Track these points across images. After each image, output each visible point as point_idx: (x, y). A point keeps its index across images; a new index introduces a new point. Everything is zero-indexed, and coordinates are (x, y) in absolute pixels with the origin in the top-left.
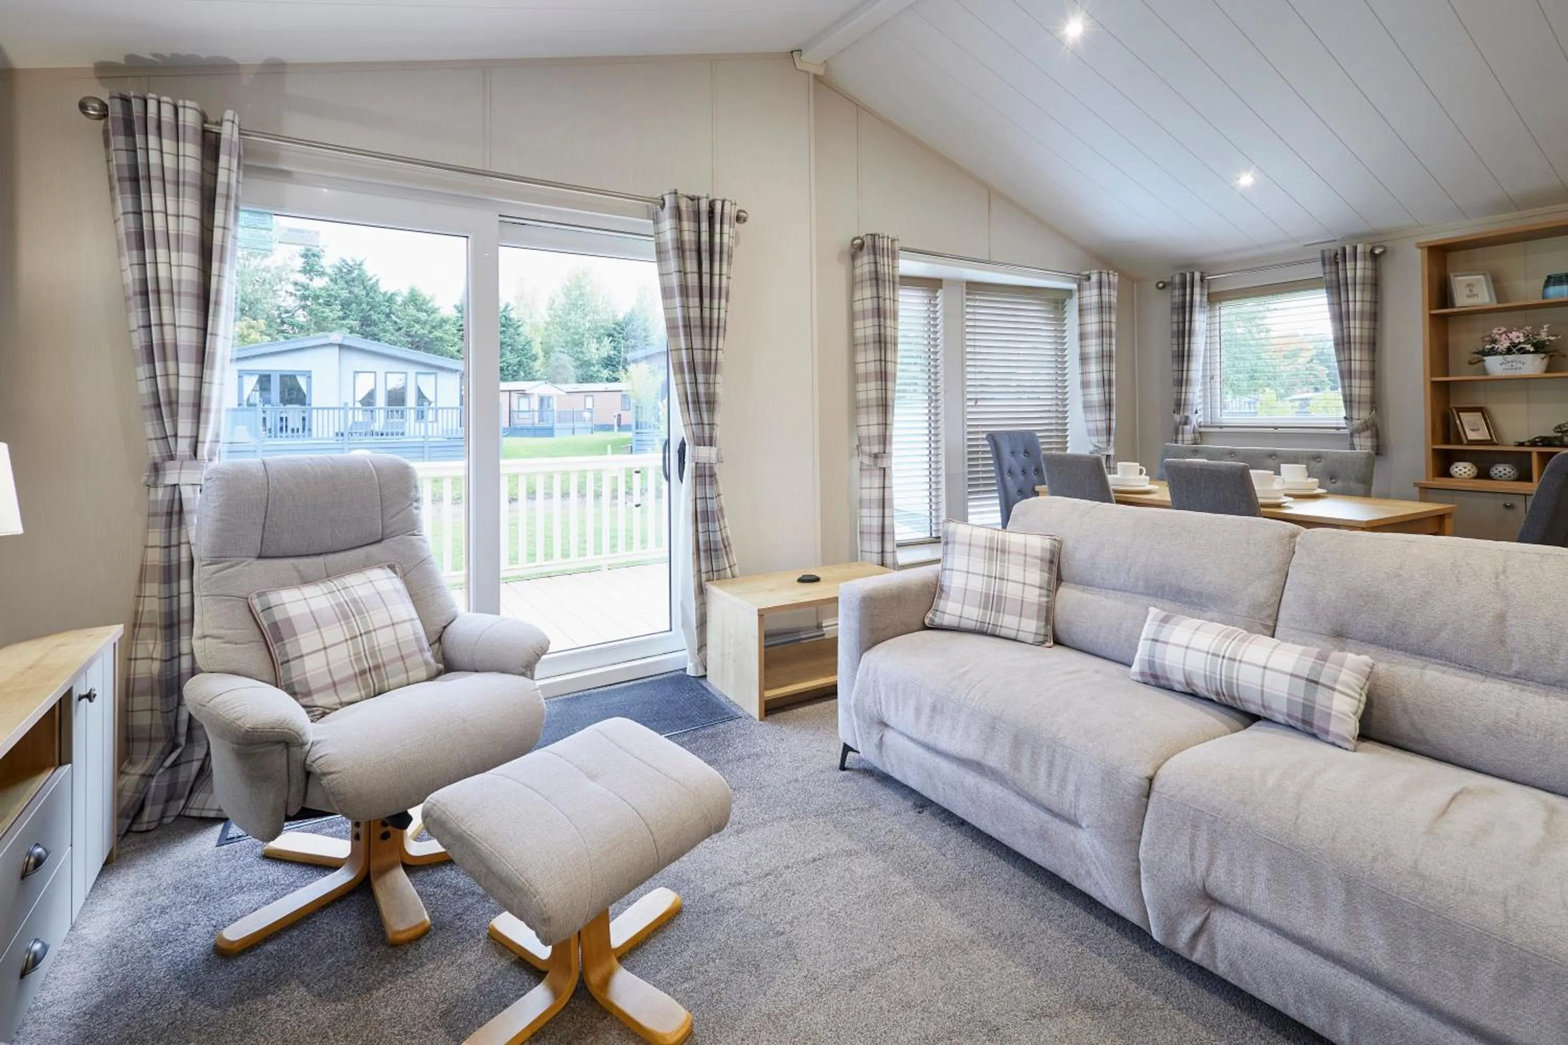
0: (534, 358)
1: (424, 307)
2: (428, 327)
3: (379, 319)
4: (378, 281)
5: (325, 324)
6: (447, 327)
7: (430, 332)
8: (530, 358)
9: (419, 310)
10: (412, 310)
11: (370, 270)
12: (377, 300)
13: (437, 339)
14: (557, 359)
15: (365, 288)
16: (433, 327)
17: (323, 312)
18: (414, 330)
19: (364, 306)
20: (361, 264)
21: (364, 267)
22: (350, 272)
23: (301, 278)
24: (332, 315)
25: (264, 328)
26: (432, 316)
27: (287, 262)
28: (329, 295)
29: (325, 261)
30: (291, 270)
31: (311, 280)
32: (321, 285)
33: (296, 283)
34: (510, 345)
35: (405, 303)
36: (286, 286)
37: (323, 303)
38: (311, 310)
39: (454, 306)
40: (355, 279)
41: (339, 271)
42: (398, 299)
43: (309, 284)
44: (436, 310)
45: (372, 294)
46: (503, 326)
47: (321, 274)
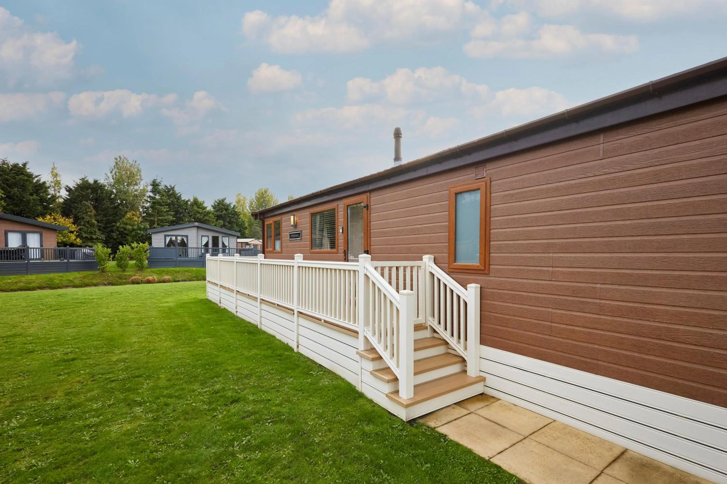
0: (246, 228)
1: (201, 207)
2: (202, 215)
3: (182, 211)
4: (180, 195)
6: (211, 215)
8: (244, 228)
9: (198, 208)
10: (195, 208)
11: (178, 190)
12: (181, 203)
13: (206, 220)
14: (255, 229)
15: (176, 198)
16: (205, 215)
17: (161, 209)
18: (197, 216)
19: (176, 206)
20: (173, 188)
21: (176, 189)
22: (169, 191)
23: (151, 194)
24: (165, 210)
25: (139, 215)
26: (204, 211)
27: (145, 187)
28: (163, 202)
29: (160, 187)
30: (147, 191)
31: (155, 195)
32: (160, 197)
33: (150, 197)
34: (236, 223)
35: (192, 205)
36: (146, 198)
37: (161, 205)
38: (157, 208)
39: (212, 206)
40: (171, 194)
41: (165, 191)
42: (189, 203)
43: (154, 197)
44: (205, 208)
45: (179, 201)
46: (233, 215)
47: (159, 193)
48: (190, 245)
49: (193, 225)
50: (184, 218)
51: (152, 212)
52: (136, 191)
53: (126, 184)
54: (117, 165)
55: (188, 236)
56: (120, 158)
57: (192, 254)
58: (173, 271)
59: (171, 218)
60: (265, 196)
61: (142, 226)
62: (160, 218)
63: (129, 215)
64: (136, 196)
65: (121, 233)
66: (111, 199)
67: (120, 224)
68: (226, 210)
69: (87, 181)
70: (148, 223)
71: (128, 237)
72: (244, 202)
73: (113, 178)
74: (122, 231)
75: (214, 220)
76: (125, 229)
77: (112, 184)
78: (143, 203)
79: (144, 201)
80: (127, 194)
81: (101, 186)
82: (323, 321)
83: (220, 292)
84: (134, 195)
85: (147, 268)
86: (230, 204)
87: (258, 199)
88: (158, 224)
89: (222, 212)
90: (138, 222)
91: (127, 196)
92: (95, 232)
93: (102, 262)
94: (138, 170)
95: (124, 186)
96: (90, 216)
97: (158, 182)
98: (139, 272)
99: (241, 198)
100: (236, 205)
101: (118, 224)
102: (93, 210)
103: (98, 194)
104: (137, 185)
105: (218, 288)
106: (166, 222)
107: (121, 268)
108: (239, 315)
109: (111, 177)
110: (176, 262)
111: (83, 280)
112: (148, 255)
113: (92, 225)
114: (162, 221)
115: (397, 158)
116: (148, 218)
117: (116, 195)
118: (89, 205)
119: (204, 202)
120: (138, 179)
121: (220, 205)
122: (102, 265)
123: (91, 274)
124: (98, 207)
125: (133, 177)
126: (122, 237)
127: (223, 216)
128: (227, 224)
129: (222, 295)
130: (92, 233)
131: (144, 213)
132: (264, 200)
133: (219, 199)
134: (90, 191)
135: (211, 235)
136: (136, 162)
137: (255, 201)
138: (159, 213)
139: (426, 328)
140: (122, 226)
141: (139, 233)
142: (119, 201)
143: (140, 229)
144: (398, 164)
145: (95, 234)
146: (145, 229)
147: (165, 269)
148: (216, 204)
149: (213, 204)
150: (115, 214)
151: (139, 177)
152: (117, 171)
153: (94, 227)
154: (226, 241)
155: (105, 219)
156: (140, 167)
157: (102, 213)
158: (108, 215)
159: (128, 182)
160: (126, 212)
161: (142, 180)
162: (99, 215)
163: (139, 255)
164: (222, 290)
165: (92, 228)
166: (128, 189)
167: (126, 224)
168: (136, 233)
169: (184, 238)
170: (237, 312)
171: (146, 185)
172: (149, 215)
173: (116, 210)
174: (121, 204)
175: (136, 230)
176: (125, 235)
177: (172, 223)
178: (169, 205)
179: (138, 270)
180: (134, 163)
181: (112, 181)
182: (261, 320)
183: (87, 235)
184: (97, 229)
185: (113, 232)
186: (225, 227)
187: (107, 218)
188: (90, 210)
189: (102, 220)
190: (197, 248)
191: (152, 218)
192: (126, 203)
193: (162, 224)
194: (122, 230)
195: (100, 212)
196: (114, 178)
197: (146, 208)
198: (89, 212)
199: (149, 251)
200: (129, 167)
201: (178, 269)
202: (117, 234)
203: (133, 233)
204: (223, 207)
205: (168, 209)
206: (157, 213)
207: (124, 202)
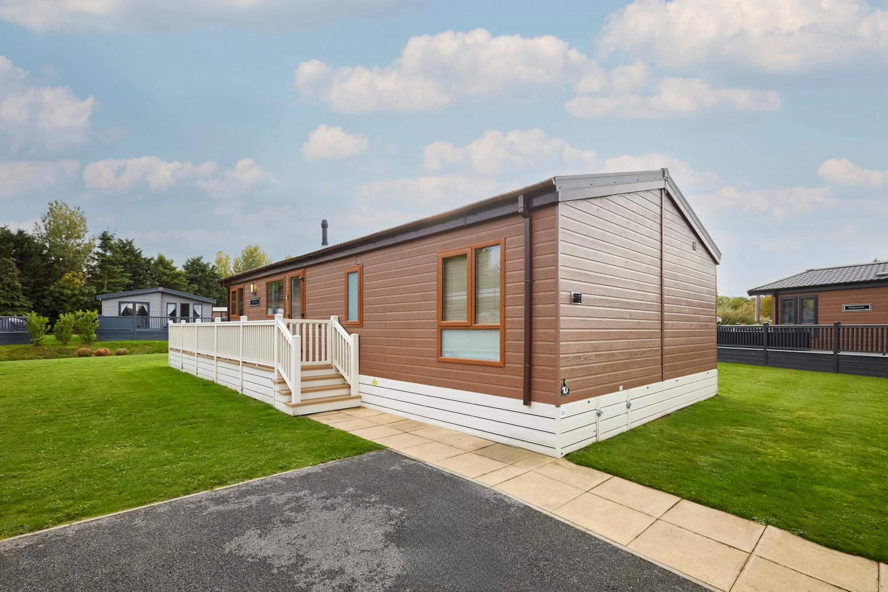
1: (168, 267)
2: (170, 277)
3: (143, 272)
4: (140, 252)
5: (114, 275)
6: (181, 278)
7: (171, 280)
9: (165, 268)
10: (161, 268)
11: (136, 246)
12: (141, 262)
13: (175, 283)
15: (134, 256)
16: (174, 278)
17: (114, 269)
18: (163, 279)
19: (134, 265)
20: (131, 243)
21: (134, 244)
22: (124, 247)
23: (100, 251)
24: (118, 271)
25: (82, 277)
26: (172, 272)
27: (91, 241)
28: (117, 260)
29: (112, 242)
30: (94, 246)
31: (106, 251)
32: (111, 254)
33: (98, 253)
34: (215, 287)
35: (156, 264)
36: (92, 255)
37: (113, 264)
38: (107, 268)
39: (184, 266)
40: (127, 251)
41: (119, 247)
42: (152, 262)
43: (104, 254)
44: (174, 269)
45: (138, 259)
46: (211, 277)
47: (111, 248)
48: (151, 314)
49: (156, 290)
50: (144, 281)
51: (100, 272)
52: (78, 245)
53: (64, 236)
54: (52, 213)
55: (149, 303)
56: (56, 202)
57: (154, 324)
58: (129, 344)
59: (127, 281)
60: (254, 255)
61: (87, 291)
62: (112, 280)
63: (67, 276)
64: (79, 252)
65: (55, 299)
66: (43, 255)
67: (55, 288)
68: (203, 271)
69: (9, 231)
70: (95, 287)
71: (66, 305)
72: (226, 263)
73: (46, 229)
74: (57, 297)
75: (186, 284)
76: (62, 294)
77: (44, 236)
78: (88, 261)
79: (89, 258)
80: (66, 250)
81: (29, 238)
82: (257, 365)
83: (182, 358)
84: (76, 251)
85: (95, 341)
86: (208, 264)
87: (246, 259)
88: (109, 289)
89: (196, 274)
90: (80, 286)
91: (66, 252)
92: (18, 297)
93: (37, 333)
94: (82, 219)
95: (61, 239)
96: (12, 277)
97: (109, 234)
98: (85, 345)
99: (224, 257)
100: (216, 265)
101: (52, 288)
102: (16, 269)
103: (25, 249)
104: (80, 238)
105: (180, 354)
106: (120, 286)
107: (61, 340)
108: (199, 376)
109: (43, 227)
110: (134, 333)
111: (12, 355)
112: (98, 325)
113: (15, 289)
114: (114, 284)
115: (324, 242)
116: (95, 281)
117: (49, 251)
118: (11, 262)
119: (172, 261)
120: (81, 231)
121: (195, 266)
122: (36, 337)
123: (22, 348)
124: (24, 265)
125: (75, 228)
126: (56, 304)
127: (198, 278)
128: (203, 289)
129: (184, 361)
130: (13, 298)
131: (88, 274)
132: (253, 260)
133: (193, 257)
134: (12, 244)
135: (179, 302)
136: (79, 209)
137: (242, 261)
138: (111, 274)
139: (332, 368)
140: (57, 290)
141: (81, 300)
142: (53, 258)
143: (83, 294)
144: (325, 247)
145: (18, 300)
146: (90, 294)
147: (118, 342)
148: (189, 264)
149: (185, 264)
150: (48, 275)
151: (82, 228)
152: (52, 219)
153: (17, 292)
154: (198, 309)
155: (32, 280)
156: (85, 216)
157: (29, 273)
158: (37, 276)
159: (68, 234)
160: (63, 273)
161: (87, 232)
162: (24, 276)
163: (85, 325)
164: (184, 355)
165: (15, 293)
166: (66, 243)
167: (64, 288)
168: (77, 299)
169: (144, 305)
170: (197, 373)
171: (93, 238)
172: (95, 276)
173: (50, 269)
174: (57, 261)
175: (77, 295)
176: (61, 302)
177: (128, 288)
178: (124, 264)
179: (84, 343)
180: (76, 210)
181: (45, 232)
182: (217, 376)
183: (6, 302)
184: (21, 294)
185: (44, 298)
186: (200, 293)
187: (36, 280)
188: (11, 269)
189: (28, 283)
190: (161, 317)
191: (100, 281)
192: (63, 261)
193: (114, 288)
194: (58, 295)
195: (26, 272)
196: (48, 228)
197: (92, 267)
198: (11, 271)
199: (98, 321)
200: (69, 215)
201: (135, 342)
202: (50, 300)
203: (74, 299)
204: (198, 268)
205: (122, 270)
206: (108, 275)
207: (61, 259)
